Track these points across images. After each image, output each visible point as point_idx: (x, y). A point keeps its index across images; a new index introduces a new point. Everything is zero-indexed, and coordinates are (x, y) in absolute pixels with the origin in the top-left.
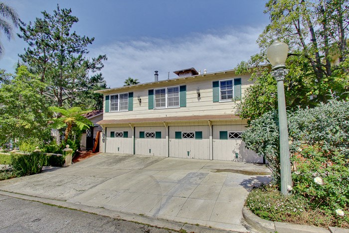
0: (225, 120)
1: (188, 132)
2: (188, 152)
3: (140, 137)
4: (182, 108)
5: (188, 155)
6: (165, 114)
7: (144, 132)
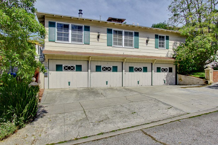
0: (160, 60)
1: (138, 67)
2: (138, 82)
3: (97, 71)
4: (135, 49)
5: (138, 84)
6: (123, 52)
7: (100, 66)
